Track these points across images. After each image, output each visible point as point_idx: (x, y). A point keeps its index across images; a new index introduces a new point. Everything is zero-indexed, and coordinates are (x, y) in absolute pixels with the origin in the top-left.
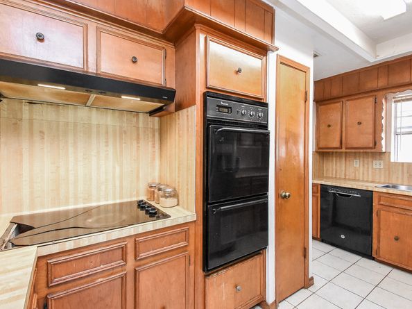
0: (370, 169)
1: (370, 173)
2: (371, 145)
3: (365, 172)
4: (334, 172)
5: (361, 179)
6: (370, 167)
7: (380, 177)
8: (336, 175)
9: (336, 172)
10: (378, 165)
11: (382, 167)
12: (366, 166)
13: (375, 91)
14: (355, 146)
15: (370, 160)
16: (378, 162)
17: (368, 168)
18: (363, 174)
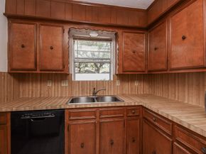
2: (61, 68)
3: (56, 90)
4: (30, 93)
5: (53, 96)
6: (60, 86)
8: (32, 95)
9: (32, 92)
11: (67, 85)
14: (49, 68)
16: (64, 81)
18: (55, 92)
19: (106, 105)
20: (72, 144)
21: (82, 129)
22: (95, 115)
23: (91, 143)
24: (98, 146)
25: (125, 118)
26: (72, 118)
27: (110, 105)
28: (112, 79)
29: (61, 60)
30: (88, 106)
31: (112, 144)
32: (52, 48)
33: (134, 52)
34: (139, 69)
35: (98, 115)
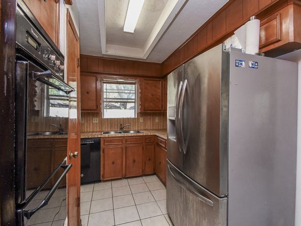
0: (91, 124)
1: (91, 126)
2: (95, 108)
3: (88, 126)
5: (86, 131)
6: (91, 122)
7: (97, 128)
10: (96, 120)
11: (97, 122)
12: (89, 122)
13: (97, 73)
15: (91, 117)
16: (96, 119)
17: (90, 123)
18: (87, 127)
19: (130, 135)
20: (106, 162)
21: (113, 151)
22: (122, 142)
23: (119, 161)
24: (124, 163)
25: (144, 144)
26: (106, 144)
27: (133, 135)
28: (136, 117)
29: (95, 102)
30: (117, 136)
31: (134, 161)
32: (88, 93)
33: (152, 96)
34: (157, 109)
35: (124, 142)
